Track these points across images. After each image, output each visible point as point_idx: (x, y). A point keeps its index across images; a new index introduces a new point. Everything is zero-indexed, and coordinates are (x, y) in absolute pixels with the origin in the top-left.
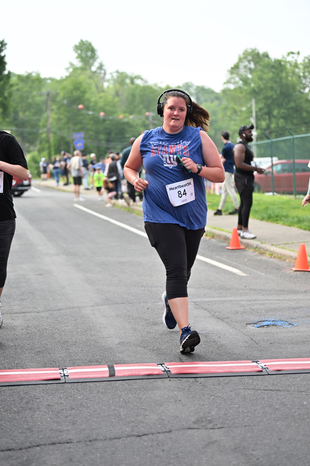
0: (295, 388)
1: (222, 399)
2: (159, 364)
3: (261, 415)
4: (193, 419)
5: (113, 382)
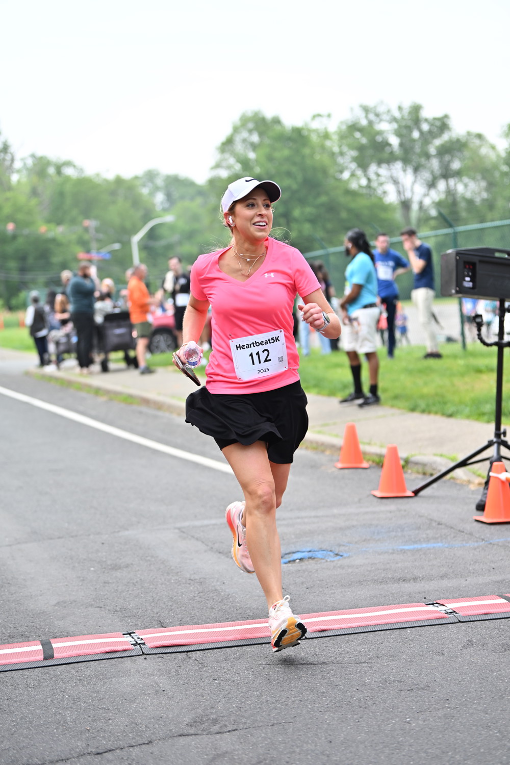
0: (350, 657)
1: (232, 684)
2: (126, 633)
3: (297, 704)
4: (187, 720)
5: (50, 667)
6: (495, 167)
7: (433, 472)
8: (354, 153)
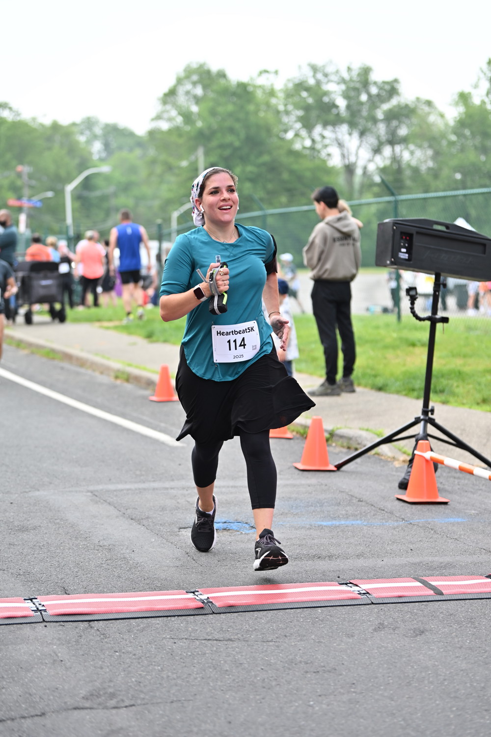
0: (258, 635)
1: (134, 657)
2: (28, 598)
3: (199, 682)
4: (83, 692)
6: (443, 136)
7: (358, 446)
8: (300, 113)
